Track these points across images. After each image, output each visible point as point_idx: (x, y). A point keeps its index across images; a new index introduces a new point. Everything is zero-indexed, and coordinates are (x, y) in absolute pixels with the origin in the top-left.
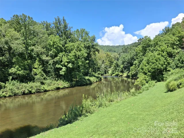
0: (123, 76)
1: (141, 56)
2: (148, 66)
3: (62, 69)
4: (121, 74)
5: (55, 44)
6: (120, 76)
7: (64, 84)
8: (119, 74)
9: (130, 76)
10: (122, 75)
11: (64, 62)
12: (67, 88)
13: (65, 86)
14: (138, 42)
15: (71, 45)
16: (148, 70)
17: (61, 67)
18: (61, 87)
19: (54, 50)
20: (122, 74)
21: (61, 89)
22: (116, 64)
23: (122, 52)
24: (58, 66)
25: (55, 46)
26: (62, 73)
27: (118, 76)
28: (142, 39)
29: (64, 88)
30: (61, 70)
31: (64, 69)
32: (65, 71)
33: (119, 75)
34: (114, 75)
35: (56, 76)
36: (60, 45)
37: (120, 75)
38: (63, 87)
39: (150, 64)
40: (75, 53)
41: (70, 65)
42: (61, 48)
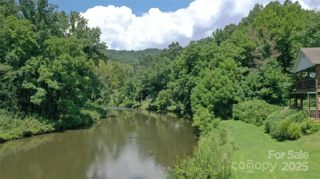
0: (141, 108)
1: (184, 75)
2: (210, 93)
3: (36, 91)
4: (136, 103)
5: (23, 36)
6: (134, 108)
7: (41, 124)
8: (133, 103)
9: (158, 108)
10: (140, 106)
11: (45, 76)
12: (48, 132)
13: (43, 128)
14: (168, 48)
15: (58, 42)
16: (209, 99)
17: (35, 87)
18: (34, 131)
19: (20, 49)
20: (139, 104)
21: (35, 135)
22: (129, 85)
23: (139, 63)
24: (27, 85)
25: (22, 42)
26: (36, 100)
27: (131, 107)
28: (175, 43)
29: (40, 134)
30: (32, 95)
31: (41, 92)
32: (42, 97)
33: (133, 106)
34: (122, 104)
35: (21, 107)
36: (32, 40)
37: (136, 105)
38: (37, 131)
39: (213, 89)
40: (67, 59)
41: (54, 85)
42: (35, 48)
